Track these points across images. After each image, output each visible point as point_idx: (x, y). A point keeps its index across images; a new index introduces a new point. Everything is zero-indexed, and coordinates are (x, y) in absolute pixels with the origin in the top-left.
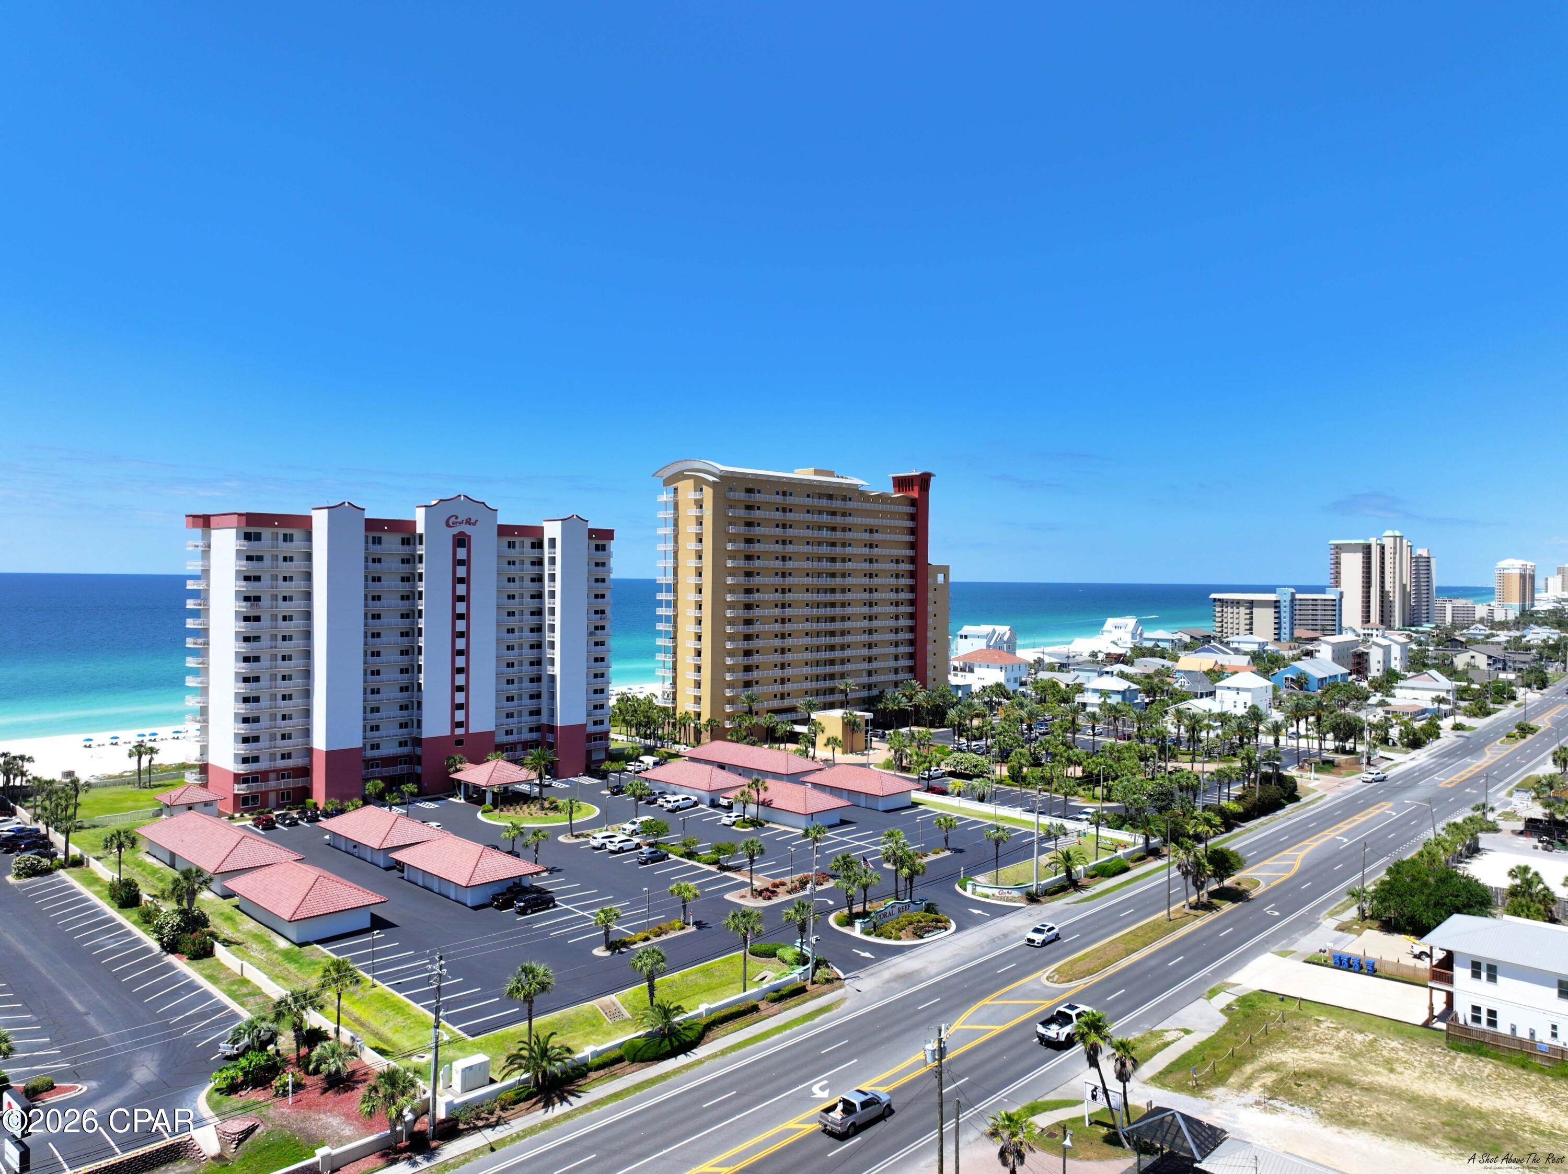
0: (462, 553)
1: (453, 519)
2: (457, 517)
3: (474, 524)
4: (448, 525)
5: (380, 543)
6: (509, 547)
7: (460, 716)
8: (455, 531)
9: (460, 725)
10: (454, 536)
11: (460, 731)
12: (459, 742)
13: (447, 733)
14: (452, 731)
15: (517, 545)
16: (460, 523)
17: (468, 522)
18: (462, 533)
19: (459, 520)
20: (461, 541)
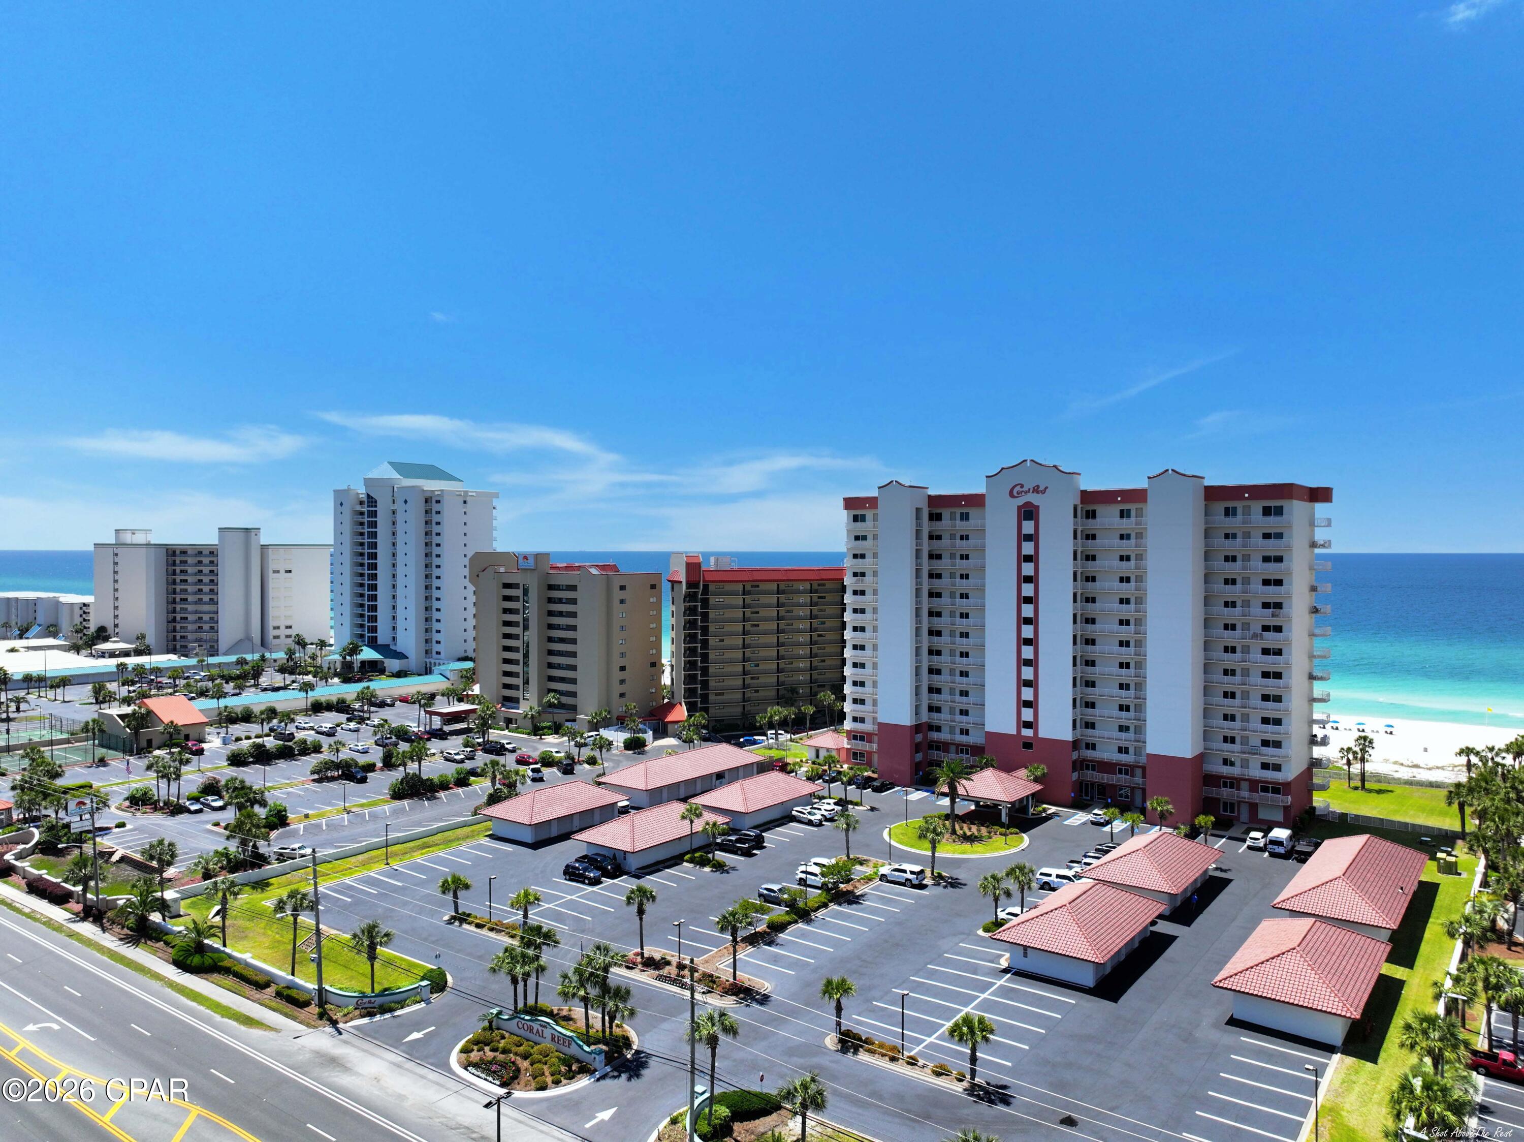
0: (1028, 527)
1: (1018, 488)
2: (1022, 486)
3: (1044, 492)
4: (1011, 494)
5: (968, 519)
6: (1122, 516)
7: (1027, 714)
8: (1021, 501)
9: (1028, 725)
10: (1019, 508)
11: (1027, 733)
12: (1028, 745)
13: (1013, 731)
14: (1019, 731)
15: (1133, 513)
16: (1026, 492)
17: (1036, 490)
18: (1028, 504)
19: (1025, 489)
20: (1029, 513)
